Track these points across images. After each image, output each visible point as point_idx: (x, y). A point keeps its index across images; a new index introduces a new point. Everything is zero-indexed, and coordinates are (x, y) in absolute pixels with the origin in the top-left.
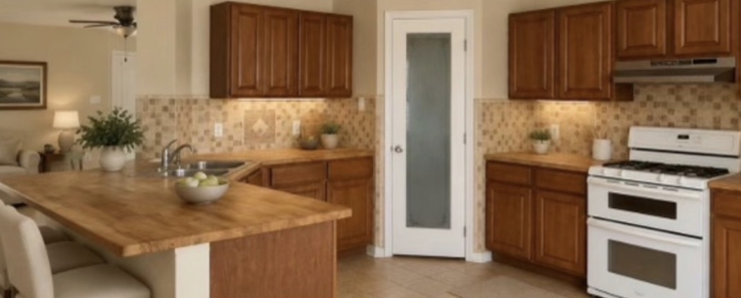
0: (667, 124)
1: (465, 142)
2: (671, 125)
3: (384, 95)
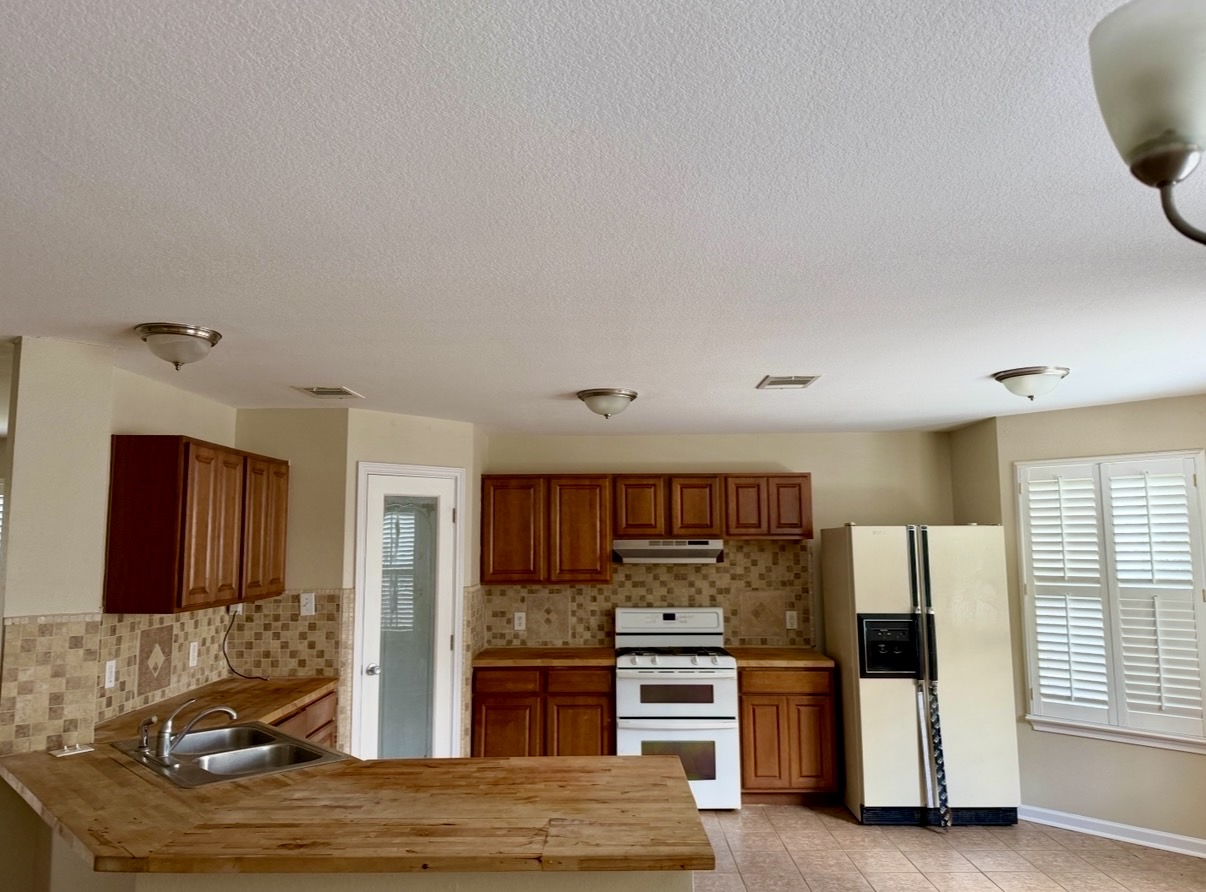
0: (645, 604)
1: (452, 647)
2: (650, 605)
3: (354, 588)
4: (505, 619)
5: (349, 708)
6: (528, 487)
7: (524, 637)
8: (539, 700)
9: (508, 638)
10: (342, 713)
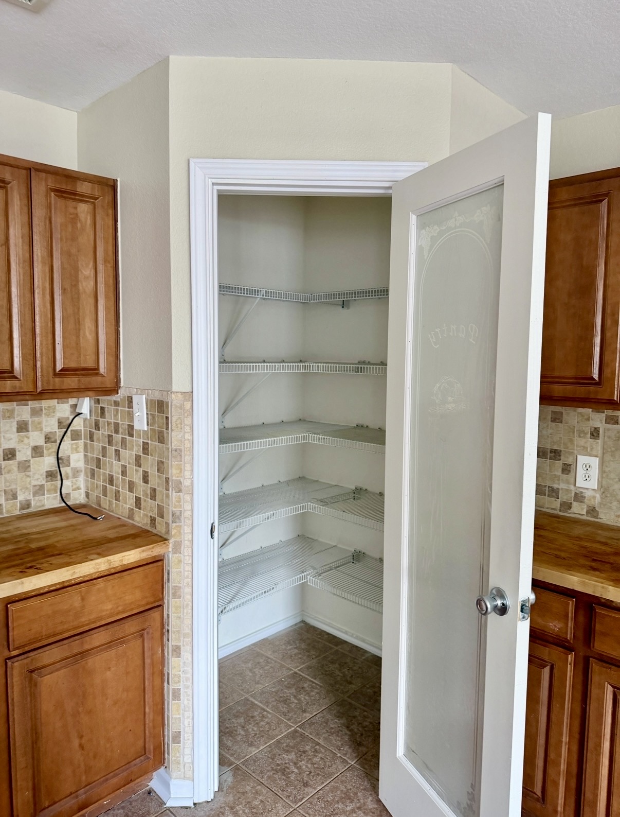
3: (192, 392)
4: (559, 464)
5: (188, 590)
6: (596, 200)
7: (592, 503)
8: (571, 658)
9: (563, 497)
10: (176, 595)
